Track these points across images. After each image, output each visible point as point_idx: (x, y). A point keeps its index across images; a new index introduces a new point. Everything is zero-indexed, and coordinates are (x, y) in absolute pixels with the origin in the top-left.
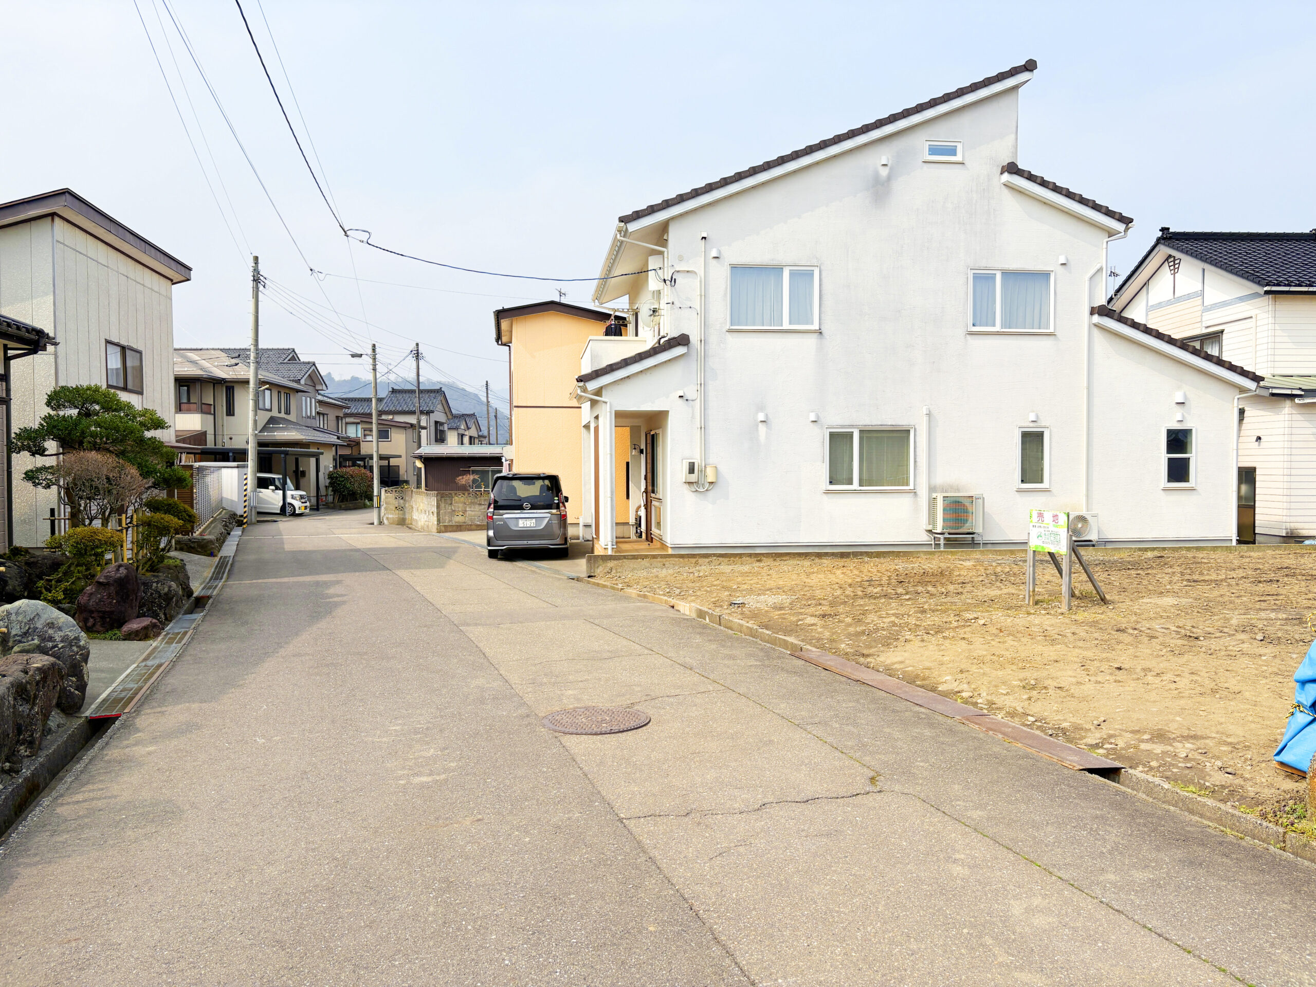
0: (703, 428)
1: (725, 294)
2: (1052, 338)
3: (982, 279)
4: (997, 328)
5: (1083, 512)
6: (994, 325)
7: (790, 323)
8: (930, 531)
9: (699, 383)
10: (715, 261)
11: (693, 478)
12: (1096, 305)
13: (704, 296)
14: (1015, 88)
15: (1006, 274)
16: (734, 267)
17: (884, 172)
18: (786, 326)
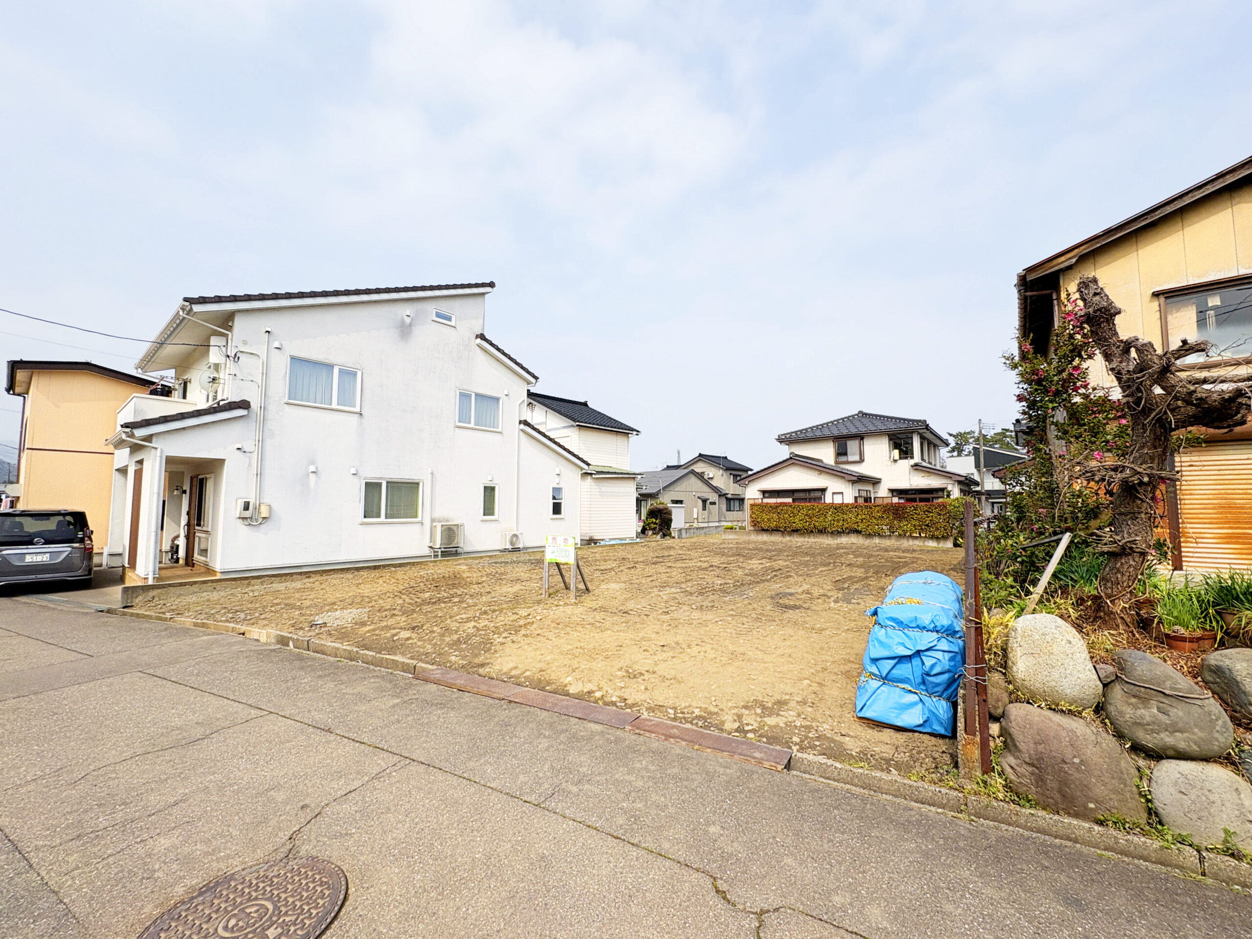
0: (260, 475)
1: (285, 376)
2: (500, 434)
3: (464, 396)
4: (472, 425)
5: (515, 532)
6: (470, 423)
7: (338, 404)
8: (431, 547)
9: (257, 439)
10: (277, 350)
11: (247, 514)
12: (522, 419)
13: (266, 374)
14: (483, 294)
15: (477, 395)
16: (293, 358)
17: (408, 320)
18: (334, 405)
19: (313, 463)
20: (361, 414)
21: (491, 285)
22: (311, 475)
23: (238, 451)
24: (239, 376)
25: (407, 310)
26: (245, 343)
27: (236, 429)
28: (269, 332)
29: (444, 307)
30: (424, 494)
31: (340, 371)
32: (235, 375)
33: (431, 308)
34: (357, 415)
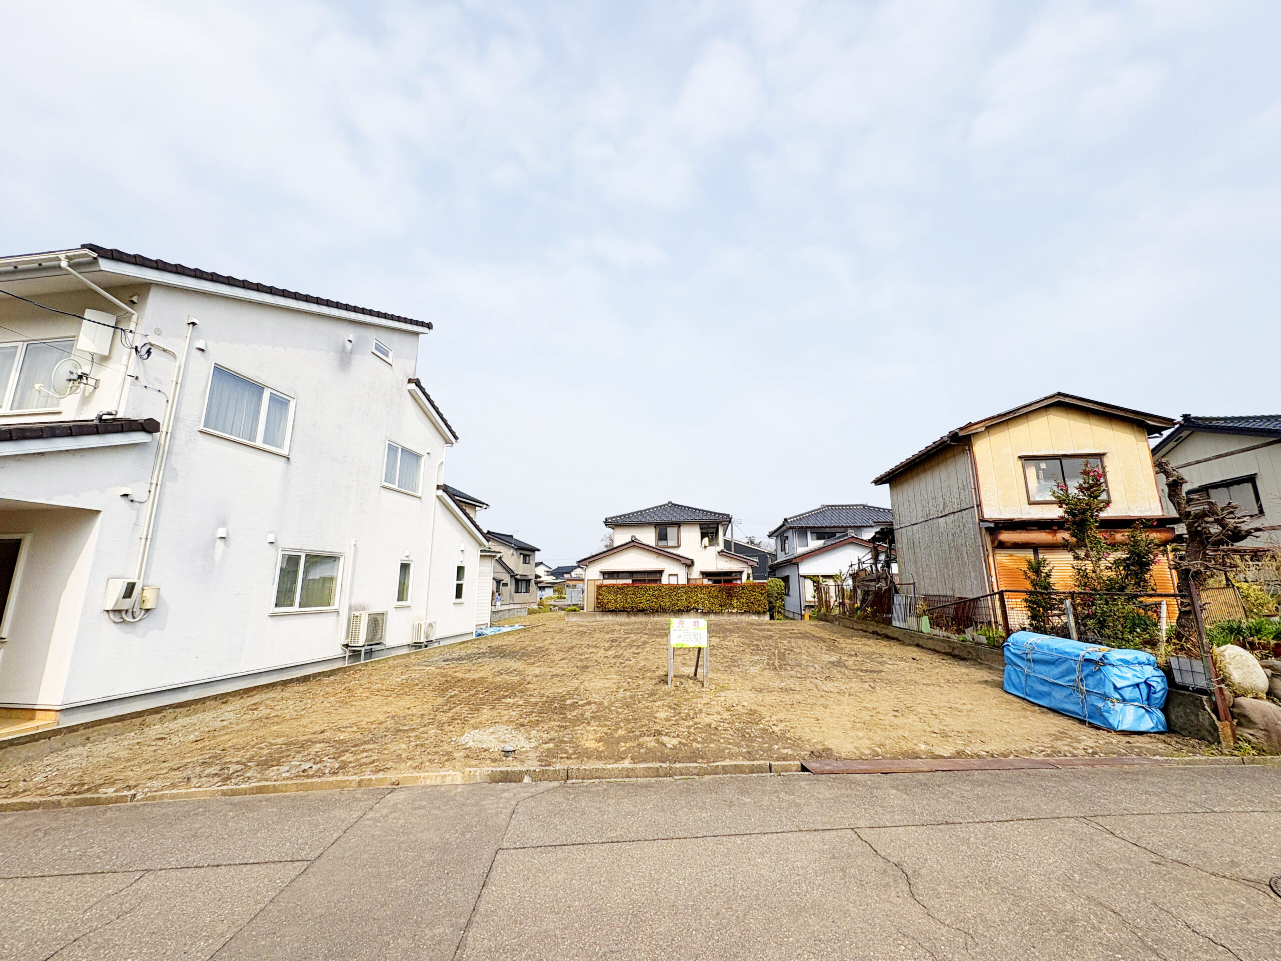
0: (150, 539)
1: (205, 392)
2: (419, 499)
3: (392, 449)
4: (395, 487)
6: (394, 483)
7: (264, 442)
8: (347, 646)
9: (154, 481)
10: (199, 352)
12: (441, 483)
13: (180, 385)
14: (417, 334)
15: (404, 450)
16: (219, 370)
17: (349, 346)
18: (259, 443)
19: (223, 524)
20: (288, 459)
21: (429, 326)
22: (218, 540)
23: (123, 500)
24: (142, 381)
25: (350, 333)
26: (158, 332)
27: (124, 464)
28: (194, 324)
29: (386, 339)
30: (342, 572)
31: (273, 398)
32: (137, 378)
33: (372, 337)
34: (284, 460)
